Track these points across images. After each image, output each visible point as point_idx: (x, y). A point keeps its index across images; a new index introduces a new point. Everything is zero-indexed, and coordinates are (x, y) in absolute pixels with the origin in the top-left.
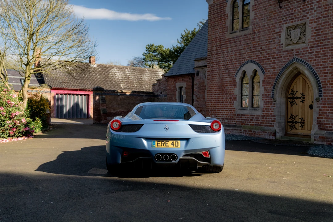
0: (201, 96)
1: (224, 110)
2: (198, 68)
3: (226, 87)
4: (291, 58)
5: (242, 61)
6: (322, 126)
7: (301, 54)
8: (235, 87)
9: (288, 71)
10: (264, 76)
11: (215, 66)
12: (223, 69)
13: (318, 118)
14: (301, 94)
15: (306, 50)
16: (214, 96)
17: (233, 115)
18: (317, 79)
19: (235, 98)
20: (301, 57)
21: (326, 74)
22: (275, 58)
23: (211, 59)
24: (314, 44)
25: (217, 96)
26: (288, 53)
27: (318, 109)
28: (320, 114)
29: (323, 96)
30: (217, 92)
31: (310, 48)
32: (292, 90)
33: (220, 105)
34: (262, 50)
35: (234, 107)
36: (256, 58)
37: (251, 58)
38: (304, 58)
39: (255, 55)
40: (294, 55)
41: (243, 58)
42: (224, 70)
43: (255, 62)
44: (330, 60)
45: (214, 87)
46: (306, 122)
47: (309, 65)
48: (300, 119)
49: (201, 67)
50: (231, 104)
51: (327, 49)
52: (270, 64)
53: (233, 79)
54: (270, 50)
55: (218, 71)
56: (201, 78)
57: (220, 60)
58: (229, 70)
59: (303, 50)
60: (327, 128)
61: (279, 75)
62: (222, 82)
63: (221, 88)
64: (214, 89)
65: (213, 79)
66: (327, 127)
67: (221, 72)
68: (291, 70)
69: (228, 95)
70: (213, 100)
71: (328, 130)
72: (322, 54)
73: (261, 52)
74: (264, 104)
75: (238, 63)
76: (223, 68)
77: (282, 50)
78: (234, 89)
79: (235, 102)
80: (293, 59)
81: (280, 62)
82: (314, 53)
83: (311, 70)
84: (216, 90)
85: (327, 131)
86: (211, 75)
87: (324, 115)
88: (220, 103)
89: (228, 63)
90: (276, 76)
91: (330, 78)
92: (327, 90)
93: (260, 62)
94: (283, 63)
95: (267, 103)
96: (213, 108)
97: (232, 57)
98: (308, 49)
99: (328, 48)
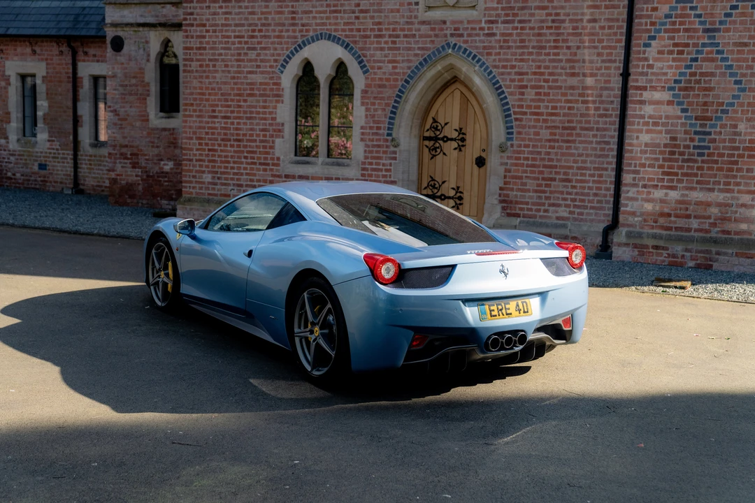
0: (133, 111)
1: (242, 163)
2: (119, 29)
3: (250, 99)
4: (439, 42)
5: (301, 31)
6: (511, 207)
7: (465, 35)
8: (277, 102)
9: (431, 73)
10: (367, 78)
11: (210, 37)
12: (238, 49)
13: (501, 189)
14: (456, 130)
15: (477, 26)
16: (210, 120)
17: (273, 176)
18: (501, 100)
19: (280, 131)
20: (466, 42)
21: (524, 90)
22: (398, 36)
23: (198, 15)
24: (498, 15)
25: (220, 123)
26: (433, 29)
27: (502, 169)
28: (508, 180)
29: (516, 140)
30: (220, 112)
31: (487, 22)
32: (434, 119)
33: (229, 148)
34: (361, 11)
35: (277, 155)
36: (344, 30)
37: (328, 27)
38: (473, 45)
39: (339, 21)
40: (448, 36)
41: (303, 25)
42: (242, 52)
43: (339, 39)
44: (534, 57)
45: (210, 94)
46: (466, 196)
47: (484, 63)
48: (453, 189)
49: (131, 25)
50: (265, 147)
51: (527, 31)
52: (382, 49)
53: (272, 78)
54: (382, 14)
55: (223, 51)
56: (130, 60)
57: (226, 19)
58: (259, 52)
59: (470, 26)
60: (522, 213)
61: (407, 82)
62: (235, 84)
63: (232, 100)
64: (207, 100)
65: (204, 72)
66: (521, 209)
67: (232, 55)
68: (439, 71)
69: (255, 122)
70: (207, 133)
71: (524, 217)
72: (515, 41)
73: (357, 14)
74: (365, 151)
75: (288, 37)
76: (237, 46)
77: (416, 17)
78: (275, 107)
79: (278, 141)
80: (444, 43)
81: (409, 49)
82: (498, 38)
83: (488, 76)
84: (217, 105)
85: (522, 219)
86: (198, 60)
87: (515, 184)
88: (229, 143)
89: (254, 31)
90: (400, 83)
91: (532, 100)
92: (524, 127)
93: (355, 42)
94: (419, 52)
95: (375, 149)
96: (207, 155)
97: (270, 17)
98: (483, 25)
99: (531, 28)
